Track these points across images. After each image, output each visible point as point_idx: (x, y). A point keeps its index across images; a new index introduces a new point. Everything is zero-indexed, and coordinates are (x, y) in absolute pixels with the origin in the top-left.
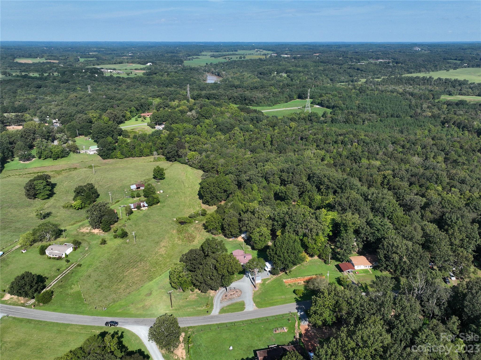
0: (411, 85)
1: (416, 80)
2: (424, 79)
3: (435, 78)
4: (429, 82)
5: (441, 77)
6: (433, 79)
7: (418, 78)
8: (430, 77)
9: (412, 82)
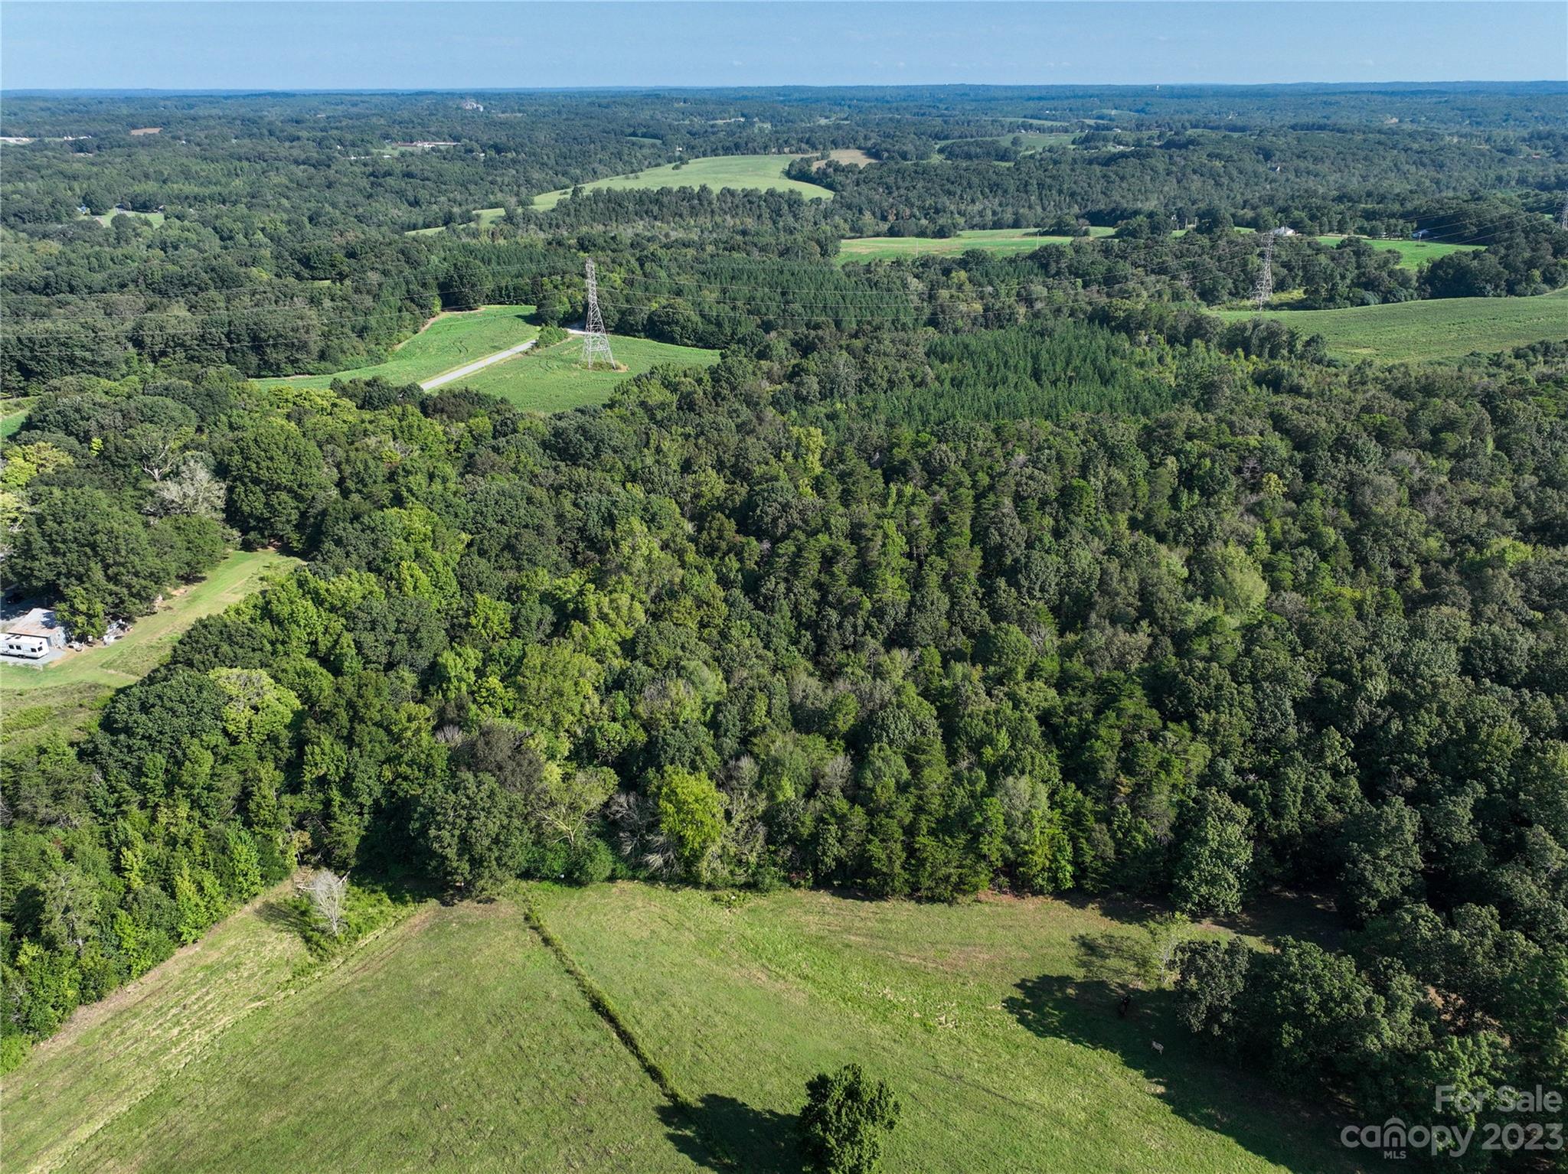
0: (656, 218)
1: (665, 200)
2: (685, 194)
3: (716, 188)
4: (705, 203)
5: (732, 186)
6: (710, 192)
7: (664, 192)
8: (704, 188)
9: (656, 209)
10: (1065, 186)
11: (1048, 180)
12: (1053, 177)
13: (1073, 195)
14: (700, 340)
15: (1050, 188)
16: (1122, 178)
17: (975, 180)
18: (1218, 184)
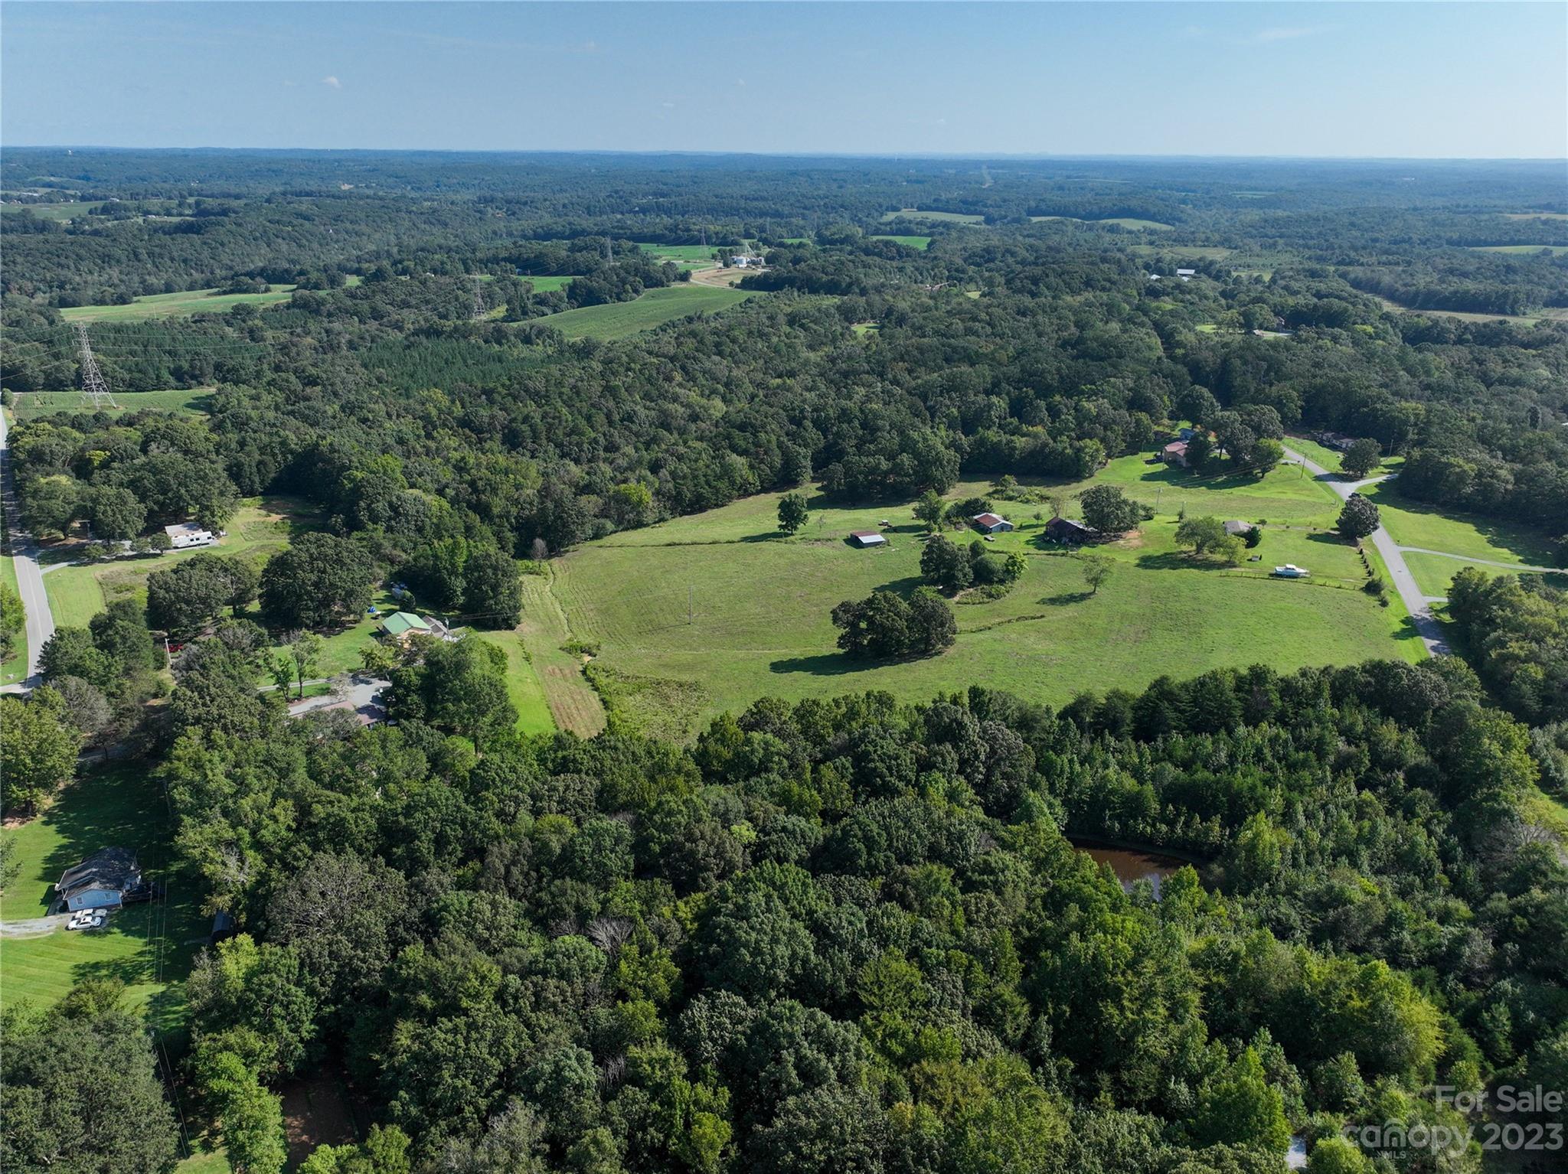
10: (175, 254)
11: (157, 250)
12: (161, 247)
13: (185, 261)
14: (131, 385)
15: (161, 256)
16: (222, 244)
17: (82, 252)
18: (300, 246)
